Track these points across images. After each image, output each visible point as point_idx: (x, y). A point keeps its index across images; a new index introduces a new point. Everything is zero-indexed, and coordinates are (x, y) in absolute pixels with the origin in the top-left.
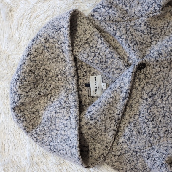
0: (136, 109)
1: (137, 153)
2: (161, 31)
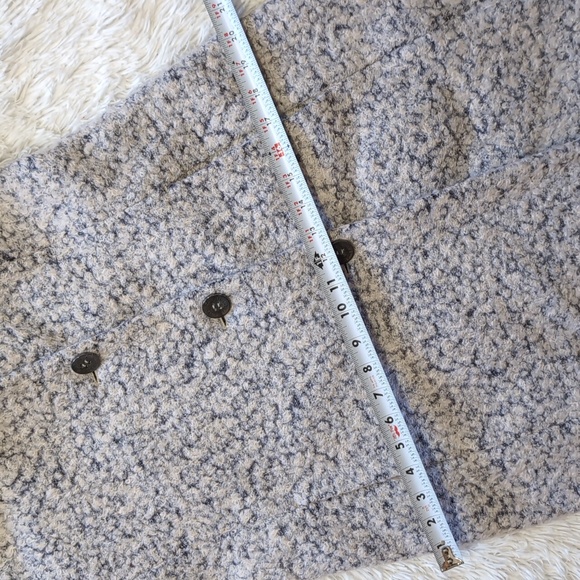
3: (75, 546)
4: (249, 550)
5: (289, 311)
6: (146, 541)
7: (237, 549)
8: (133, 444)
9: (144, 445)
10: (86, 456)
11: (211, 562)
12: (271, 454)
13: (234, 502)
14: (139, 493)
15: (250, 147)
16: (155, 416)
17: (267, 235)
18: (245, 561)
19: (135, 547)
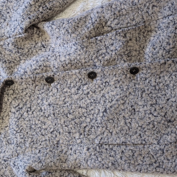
0: (7, 122)
1: (5, 161)
2: (29, 51)
3: (27, 133)
4: (77, 152)
5: (113, 83)
6: (47, 138)
7: (73, 150)
8: (54, 107)
9: (57, 109)
10: (39, 106)
11: (64, 152)
12: (93, 125)
13: (77, 136)
14: (50, 123)
15: (118, 32)
16: (63, 101)
17: (114, 60)
18: (74, 155)
19: (44, 139)
